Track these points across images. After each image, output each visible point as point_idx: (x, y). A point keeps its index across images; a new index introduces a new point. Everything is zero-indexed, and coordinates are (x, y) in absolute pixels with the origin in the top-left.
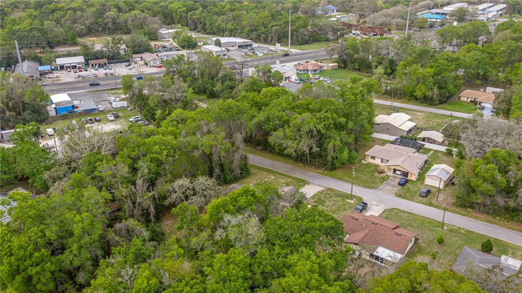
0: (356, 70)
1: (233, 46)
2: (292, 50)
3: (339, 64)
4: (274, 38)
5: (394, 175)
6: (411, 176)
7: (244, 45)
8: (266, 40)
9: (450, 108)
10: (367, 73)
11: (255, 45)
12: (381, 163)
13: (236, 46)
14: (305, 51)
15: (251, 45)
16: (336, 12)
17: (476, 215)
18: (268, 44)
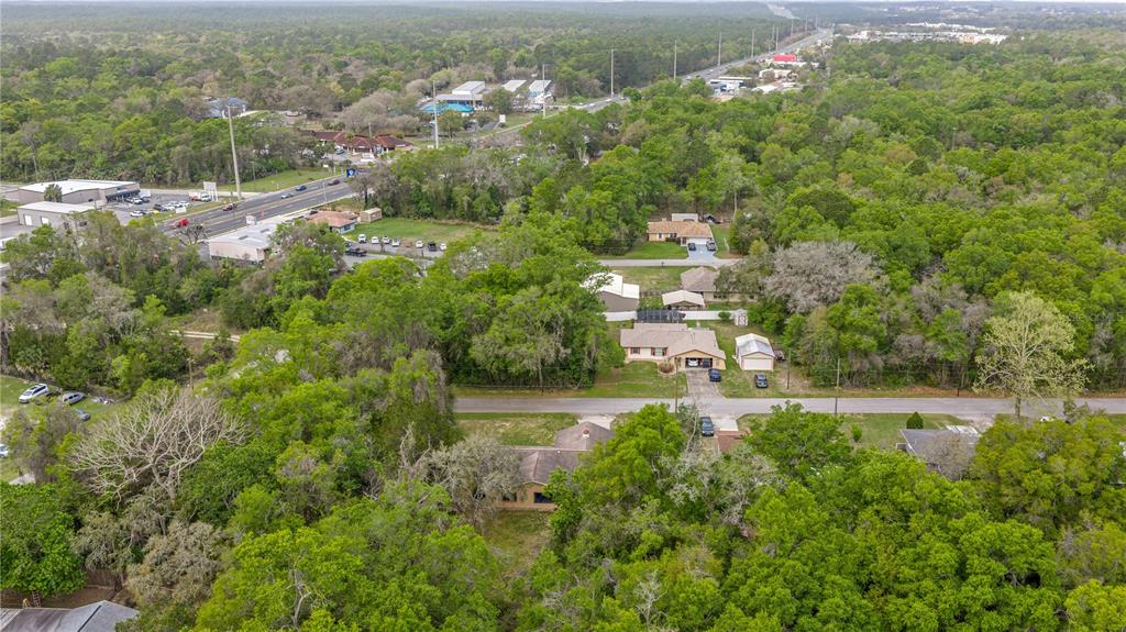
0: (426, 215)
1: (90, 200)
2: (244, 194)
3: (382, 209)
4: (180, 172)
5: (690, 369)
6: (718, 364)
7: (120, 196)
8: (160, 179)
9: (647, 255)
10: (450, 218)
11: (146, 192)
12: (653, 357)
13: (99, 198)
14: (271, 193)
15: (136, 193)
16: (247, 110)
17: (851, 392)
18: (167, 188)
